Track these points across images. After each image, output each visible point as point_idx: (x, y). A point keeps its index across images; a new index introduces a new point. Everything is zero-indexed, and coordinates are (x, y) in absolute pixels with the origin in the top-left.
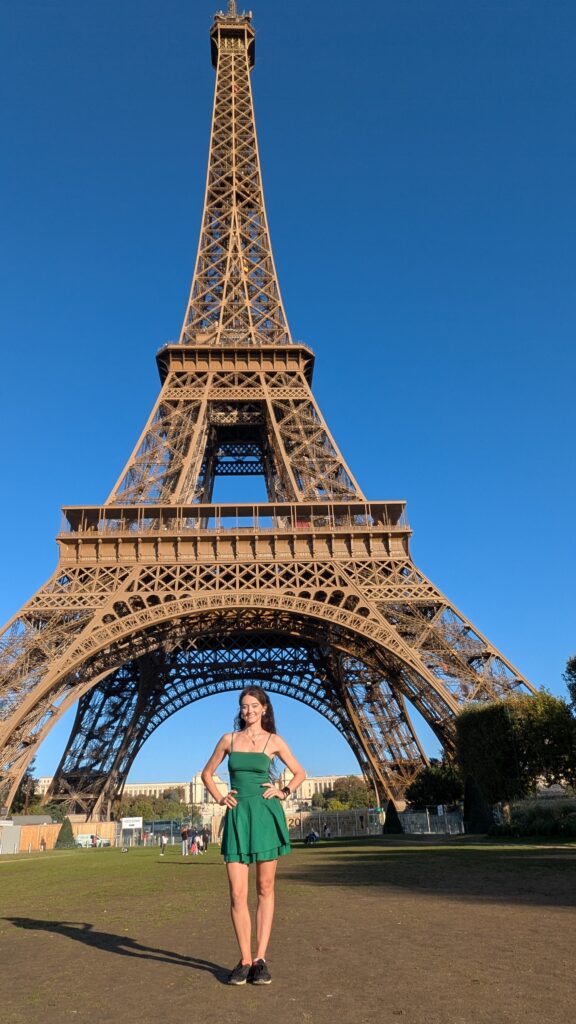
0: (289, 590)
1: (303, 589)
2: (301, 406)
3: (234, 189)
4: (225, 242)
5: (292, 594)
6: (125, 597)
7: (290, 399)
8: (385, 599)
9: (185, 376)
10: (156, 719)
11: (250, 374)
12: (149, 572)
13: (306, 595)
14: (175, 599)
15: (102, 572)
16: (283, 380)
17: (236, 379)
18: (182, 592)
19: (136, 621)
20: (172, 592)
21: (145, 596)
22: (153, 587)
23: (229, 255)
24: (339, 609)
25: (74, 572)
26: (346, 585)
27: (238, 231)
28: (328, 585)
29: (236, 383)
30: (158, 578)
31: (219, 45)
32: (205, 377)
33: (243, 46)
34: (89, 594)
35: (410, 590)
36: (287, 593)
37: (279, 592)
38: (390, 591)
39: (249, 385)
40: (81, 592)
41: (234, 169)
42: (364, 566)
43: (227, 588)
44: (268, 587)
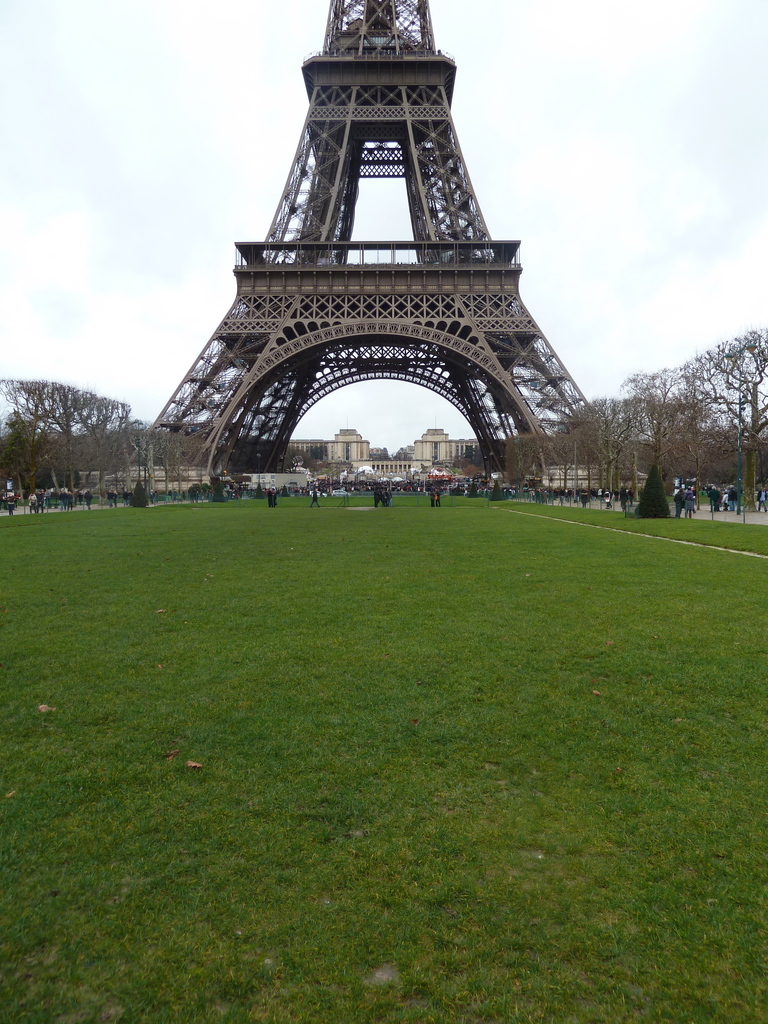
0: (417, 319)
1: (428, 319)
2: (441, 128)
5: (419, 323)
6: (291, 323)
7: (430, 119)
8: (492, 330)
9: (330, 91)
10: (310, 401)
11: (392, 88)
12: (307, 300)
13: (430, 324)
14: (329, 325)
15: (271, 300)
16: (424, 95)
17: (379, 94)
18: (334, 320)
19: (302, 343)
20: (326, 320)
21: (306, 322)
22: (311, 314)
24: (455, 338)
25: (250, 300)
26: (463, 316)
28: (449, 316)
29: (379, 100)
30: (315, 307)
32: (349, 91)
34: (264, 320)
35: (513, 322)
36: (416, 323)
37: (409, 321)
38: (497, 322)
39: (391, 103)
40: (258, 318)
42: (480, 299)
43: (369, 317)
44: (401, 317)
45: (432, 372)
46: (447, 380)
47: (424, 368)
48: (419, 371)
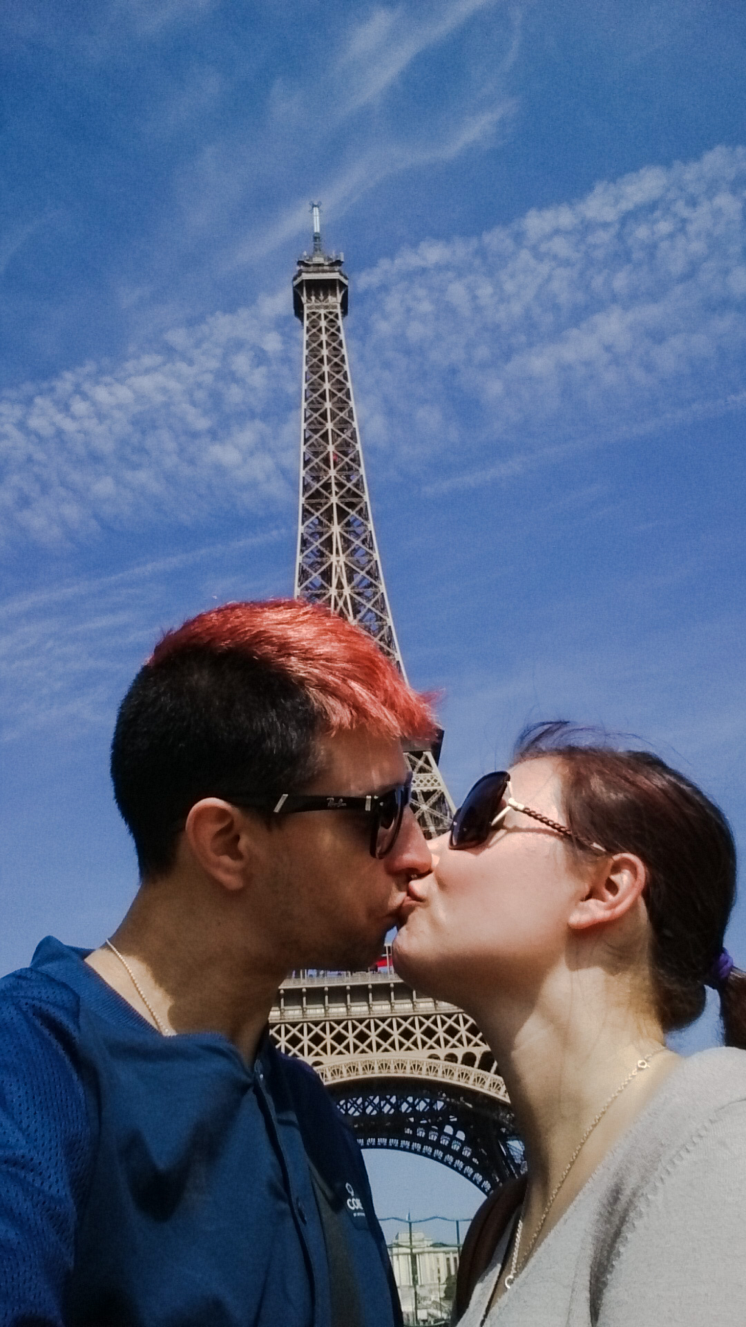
0: (432, 1052)
1: (448, 1050)
2: (433, 799)
3: (334, 500)
4: (327, 575)
5: (436, 1057)
13: (452, 1058)
23: (333, 592)
24: (491, 1076)
27: (342, 558)
28: (477, 1045)
31: (304, 299)
33: (335, 300)
36: (431, 1057)
37: (421, 1055)
41: (333, 472)
43: (363, 1051)
44: (409, 1049)
45: (441, 1132)
46: (463, 1144)
47: (427, 1128)
48: (421, 1133)
